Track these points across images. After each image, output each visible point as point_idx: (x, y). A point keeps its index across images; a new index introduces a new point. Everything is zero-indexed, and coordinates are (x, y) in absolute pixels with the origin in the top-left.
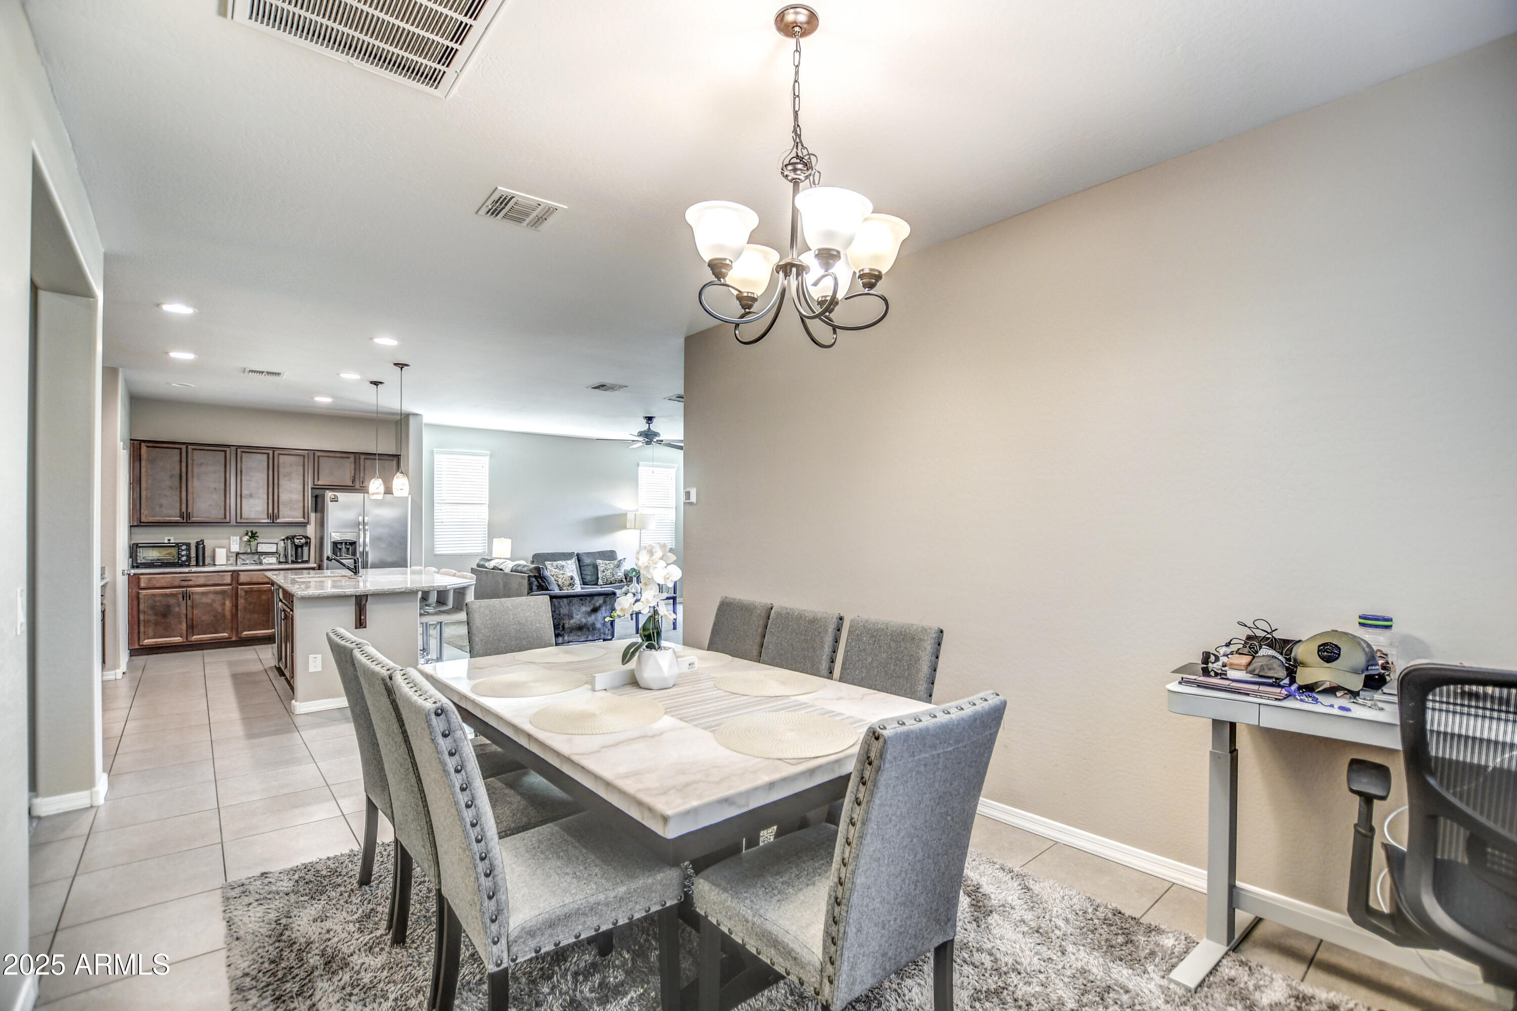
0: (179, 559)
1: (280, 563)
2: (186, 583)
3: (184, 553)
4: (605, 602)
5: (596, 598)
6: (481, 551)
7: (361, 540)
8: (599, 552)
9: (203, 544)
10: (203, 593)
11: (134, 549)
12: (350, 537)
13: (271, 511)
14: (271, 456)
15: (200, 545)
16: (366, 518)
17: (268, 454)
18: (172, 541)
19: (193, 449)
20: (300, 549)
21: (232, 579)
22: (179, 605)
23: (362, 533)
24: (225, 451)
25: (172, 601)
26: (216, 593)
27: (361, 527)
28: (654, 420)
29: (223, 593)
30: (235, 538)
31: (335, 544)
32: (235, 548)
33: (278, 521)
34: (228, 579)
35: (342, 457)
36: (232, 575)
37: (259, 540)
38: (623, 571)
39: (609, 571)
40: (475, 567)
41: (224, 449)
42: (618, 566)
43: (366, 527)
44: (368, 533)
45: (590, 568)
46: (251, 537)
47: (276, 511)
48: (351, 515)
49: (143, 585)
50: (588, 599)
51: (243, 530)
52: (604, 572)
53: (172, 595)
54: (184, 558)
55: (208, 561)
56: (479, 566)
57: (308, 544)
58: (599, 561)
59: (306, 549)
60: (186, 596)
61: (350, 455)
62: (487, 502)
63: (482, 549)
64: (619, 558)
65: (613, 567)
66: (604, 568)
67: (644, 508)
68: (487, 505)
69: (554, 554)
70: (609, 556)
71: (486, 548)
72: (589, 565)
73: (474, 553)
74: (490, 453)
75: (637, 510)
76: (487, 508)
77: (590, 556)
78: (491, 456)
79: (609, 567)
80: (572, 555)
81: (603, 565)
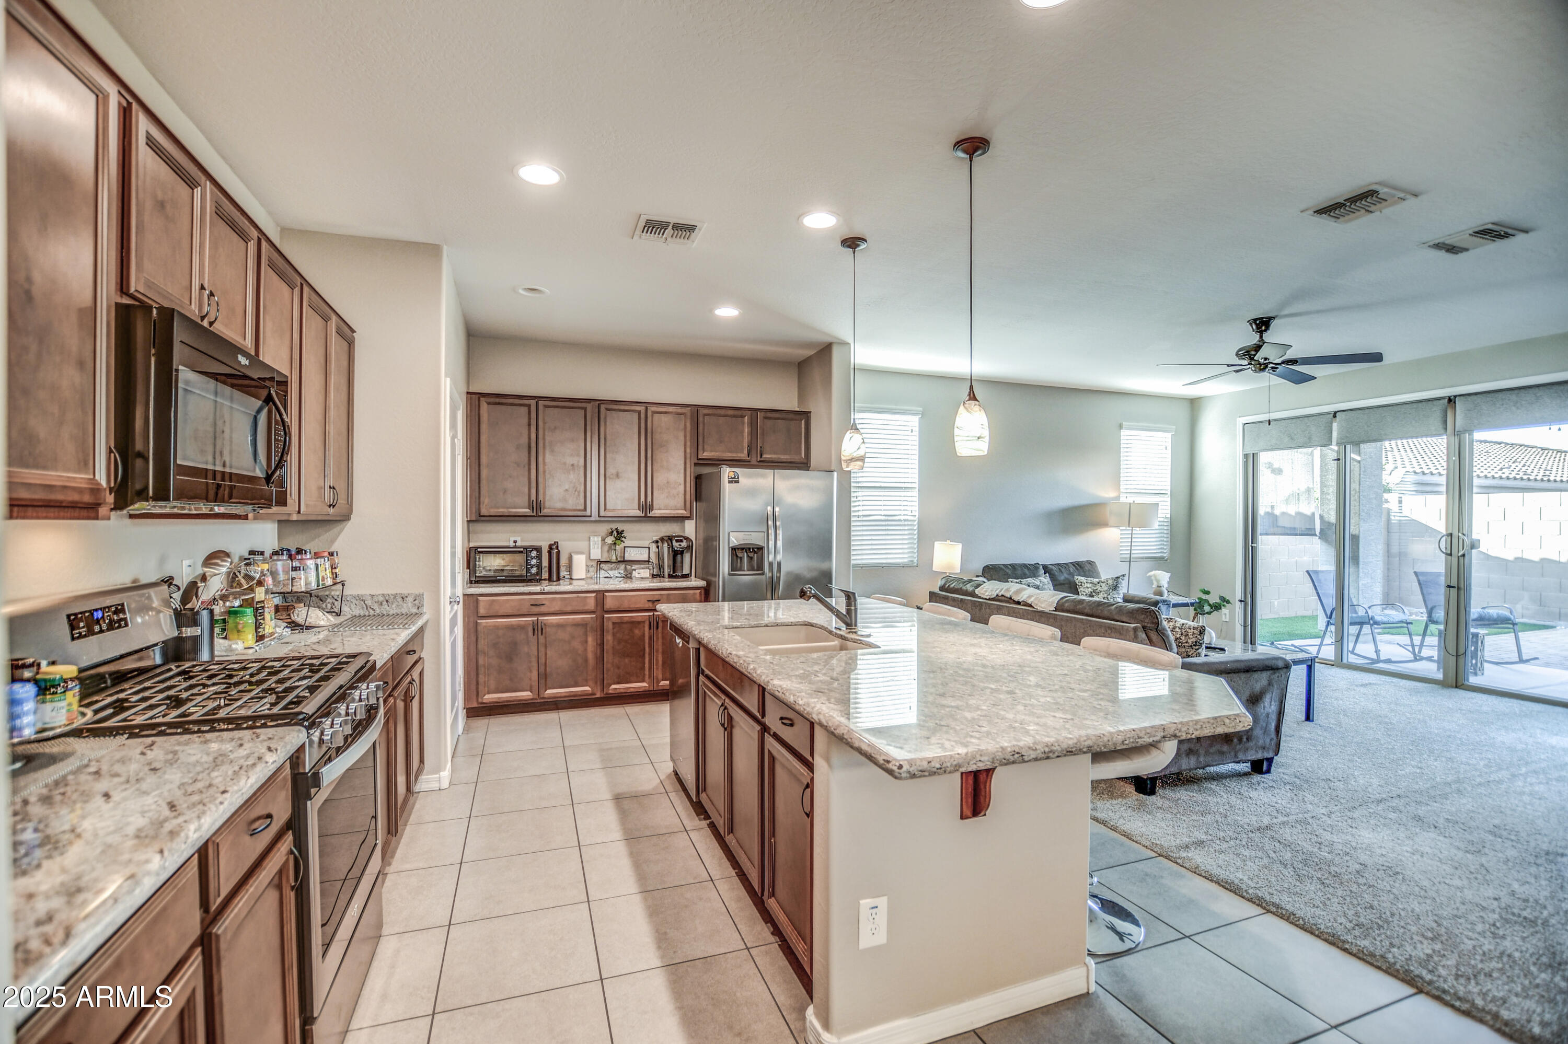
0: (528, 570)
1: (654, 576)
2: (536, 610)
3: (534, 562)
6: (907, 559)
7: (771, 543)
9: (557, 548)
10: (560, 626)
11: (472, 555)
12: (756, 539)
13: (643, 499)
14: (643, 416)
15: (554, 548)
16: (777, 509)
17: (639, 412)
18: (518, 544)
19: (546, 406)
20: (679, 557)
21: (597, 605)
22: (528, 643)
23: (771, 531)
24: (585, 409)
25: (520, 637)
26: (576, 625)
27: (770, 523)
28: (1274, 325)
29: (584, 625)
30: (596, 538)
31: (734, 550)
32: (597, 554)
33: (652, 514)
34: (591, 604)
35: (734, 416)
36: (596, 597)
37: (627, 542)
39: (1101, 596)
41: (583, 405)
43: (778, 523)
44: (780, 532)
45: (1065, 588)
46: (617, 539)
47: (649, 499)
48: (754, 505)
49: (482, 611)
50: (1243, 676)
51: (605, 528)
52: (1092, 596)
53: (522, 627)
54: (534, 570)
55: (563, 573)
56: (948, 590)
57: (689, 548)
58: (1080, 579)
59: (687, 557)
60: (538, 629)
61: (744, 413)
62: (916, 485)
63: (909, 557)
64: (1106, 573)
65: (1106, 589)
66: (1090, 590)
67: (1128, 495)
68: (917, 490)
69: (1013, 567)
70: (1089, 570)
71: (916, 555)
72: (1064, 584)
73: (899, 563)
74: (921, 409)
75: (1118, 498)
76: (917, 494)
77: (1063, 570)
78: (923, 414)
79: (1100, 589)
80: (1038, 568)
81: (1089, 585)
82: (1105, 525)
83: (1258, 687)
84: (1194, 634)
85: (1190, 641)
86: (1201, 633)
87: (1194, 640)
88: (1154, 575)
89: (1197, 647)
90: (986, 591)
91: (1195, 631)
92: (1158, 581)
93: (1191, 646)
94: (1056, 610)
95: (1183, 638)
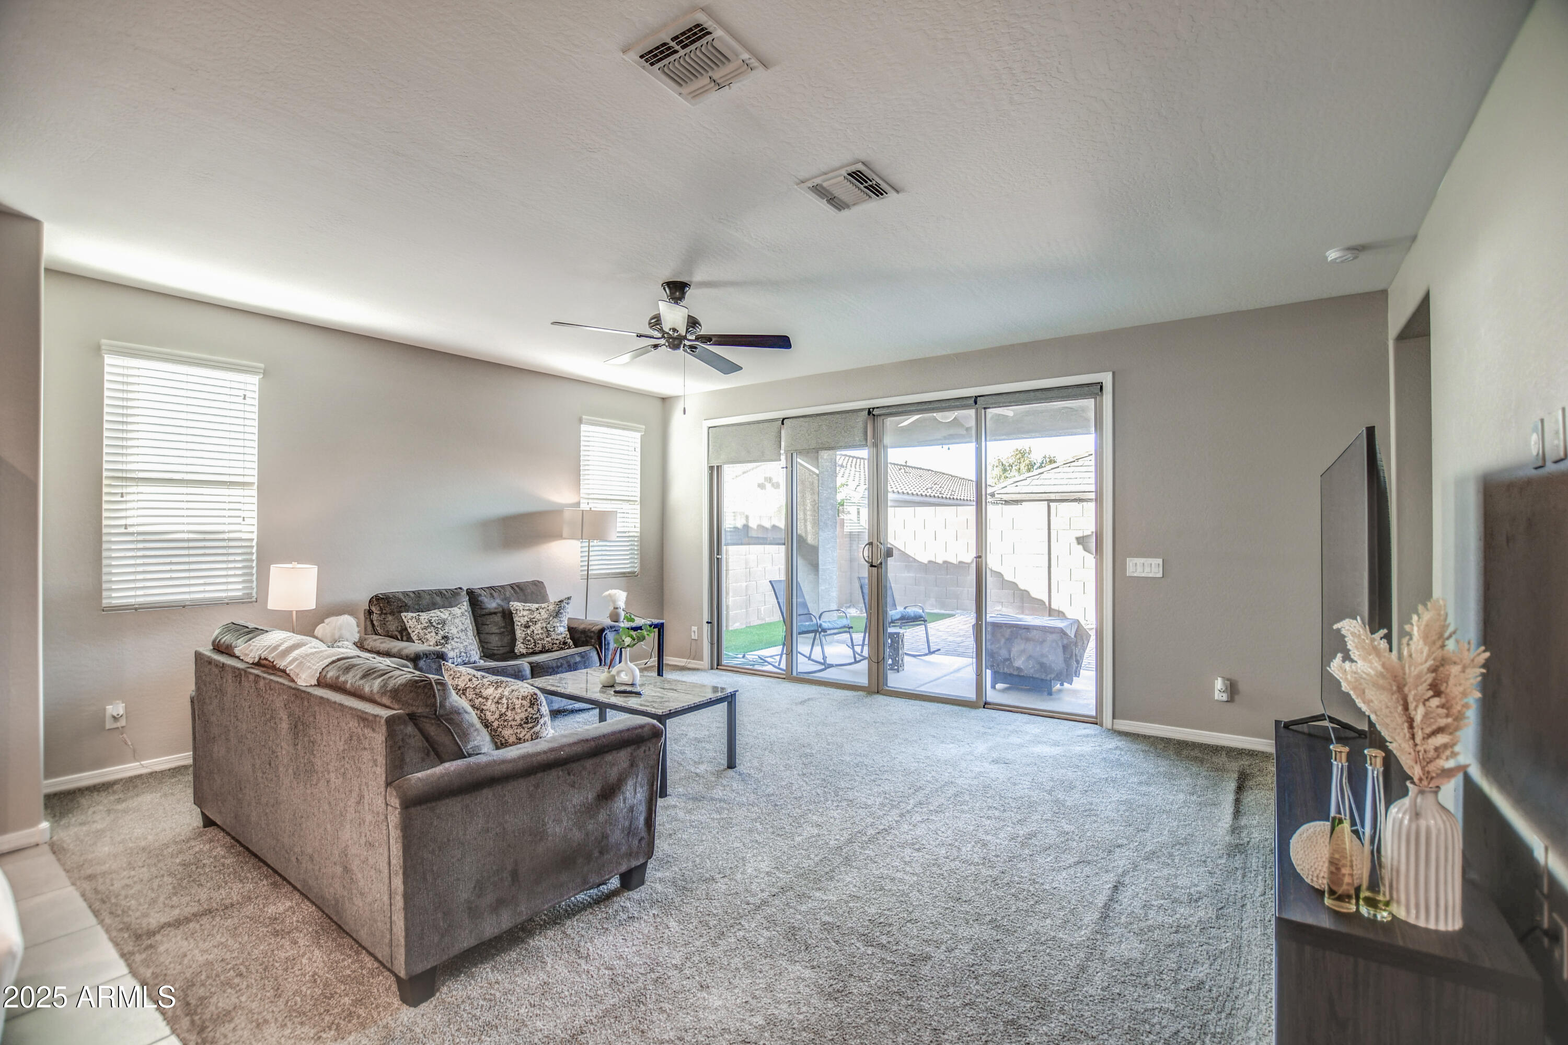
4: (633, 764)
5: (609, 758)
6: (240, 593)
8: (511, 586)
28: (689, 293)
38: (565, 623)
39: (539, 625)
40: (207, 651)
42: (557, 614)
45: (498, 618)
50: (589, 764)
52: (527, 627)
56: (218, 648)
58: (516, 605)
62: (255, 480)
63: (244, 588)
64: (553, 597)
65: (546, 616)
66: (526, 619)
67: (590, 501)
68: (255, 487)
69: (418, 594)
70: (532, 593)
71: (254, 584)
72: (495, 613)
73: (221, 599)
74: (262, 365)
75: (578, 504)
76: (255, 493)
77: (495, 594)
78: (265, 373)
79: (538, 617)
80: (458, 594)
81: (525, 613)
82: (559, 536)
83: (613, 774)
84: (522, 705)
85: (517, 718)
86: (532, 705)
87: (523, 715)
88: (610, 595)
89: (530, 725)
90: (252, 650)
91: (524, 702)
92: (614, 602)
93: (521, 725)
94: (321, 683)
95: (509, 713)
